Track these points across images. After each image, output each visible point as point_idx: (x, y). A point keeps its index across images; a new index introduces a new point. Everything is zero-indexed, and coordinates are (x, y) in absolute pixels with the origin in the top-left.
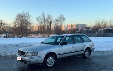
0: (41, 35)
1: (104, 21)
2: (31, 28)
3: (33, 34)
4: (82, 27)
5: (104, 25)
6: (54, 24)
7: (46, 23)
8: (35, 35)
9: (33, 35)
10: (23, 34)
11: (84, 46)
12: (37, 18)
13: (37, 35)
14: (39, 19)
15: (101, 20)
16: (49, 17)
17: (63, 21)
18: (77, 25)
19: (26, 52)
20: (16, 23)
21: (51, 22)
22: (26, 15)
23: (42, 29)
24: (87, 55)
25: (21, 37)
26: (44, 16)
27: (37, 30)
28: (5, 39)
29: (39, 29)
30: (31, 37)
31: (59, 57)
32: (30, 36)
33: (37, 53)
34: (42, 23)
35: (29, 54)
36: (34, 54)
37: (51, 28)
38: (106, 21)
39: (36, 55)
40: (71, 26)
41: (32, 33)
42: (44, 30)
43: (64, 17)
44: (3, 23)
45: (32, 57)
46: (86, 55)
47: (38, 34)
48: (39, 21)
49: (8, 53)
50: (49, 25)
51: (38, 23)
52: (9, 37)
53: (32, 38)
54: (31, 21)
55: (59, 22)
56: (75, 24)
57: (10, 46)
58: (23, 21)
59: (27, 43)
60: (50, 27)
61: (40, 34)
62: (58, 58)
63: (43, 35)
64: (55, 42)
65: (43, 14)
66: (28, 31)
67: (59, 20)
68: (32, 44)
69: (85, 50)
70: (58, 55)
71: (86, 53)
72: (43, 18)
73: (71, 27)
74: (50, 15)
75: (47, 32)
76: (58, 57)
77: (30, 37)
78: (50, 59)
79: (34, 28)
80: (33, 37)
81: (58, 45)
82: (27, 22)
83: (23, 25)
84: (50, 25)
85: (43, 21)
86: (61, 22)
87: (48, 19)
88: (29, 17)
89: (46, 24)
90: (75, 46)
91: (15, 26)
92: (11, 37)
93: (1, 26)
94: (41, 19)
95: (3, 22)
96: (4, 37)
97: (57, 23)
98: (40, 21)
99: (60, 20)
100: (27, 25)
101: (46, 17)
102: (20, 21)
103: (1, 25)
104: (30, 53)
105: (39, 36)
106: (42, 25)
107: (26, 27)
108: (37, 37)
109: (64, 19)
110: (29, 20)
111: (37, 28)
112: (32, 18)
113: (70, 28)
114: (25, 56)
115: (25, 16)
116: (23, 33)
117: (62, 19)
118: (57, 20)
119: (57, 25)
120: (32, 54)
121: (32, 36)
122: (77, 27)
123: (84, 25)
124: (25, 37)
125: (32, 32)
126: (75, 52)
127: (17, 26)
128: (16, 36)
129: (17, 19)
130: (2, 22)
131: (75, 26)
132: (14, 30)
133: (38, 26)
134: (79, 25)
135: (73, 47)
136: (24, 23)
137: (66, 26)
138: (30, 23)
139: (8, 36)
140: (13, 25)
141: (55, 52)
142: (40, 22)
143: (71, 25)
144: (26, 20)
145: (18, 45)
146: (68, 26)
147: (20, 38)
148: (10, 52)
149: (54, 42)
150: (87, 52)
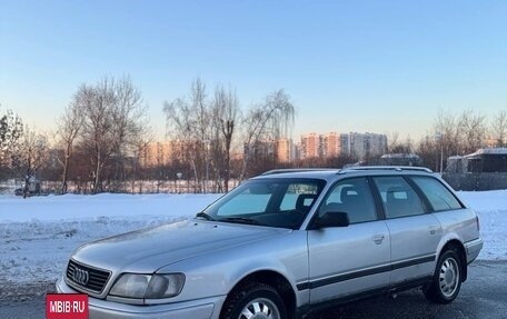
0: (183, 183)
1: (471, 117)
2: (140, 149)
3: (146, 179)
4: (368, 146)
5: (471, 135)
6: (247, 134)
7: (208, 129)
8: (156, 182)
9: (148, 183)
10: (101, 179)
11: (432, 232)
12: (168, 108)
13: (168, 182)
14: (178, 110)
15: (459, 116)
16: (223, 103)
17: (284, 117)
18: (344, 139)
19: (114, 272)
20: (73, 128)
21: (231, 125)
22: (116, 93)
23: (188, 155)
24: (449, 282)
25: (94, 192)
26: (199, 96)
27: (166, 160)
28: (20, 199)
29: (174, 154)
30: (140, 193)
31: (306, 301)
32: (137, 189)
33: (180, 278)
34: (188, 129)
35: (129, 285)
36: (157, 283)
37: (231, 150)
38: (480, 119)
39: (170, 290)
40: (317, 141)
41: (142, 173)
42: (199, 161)
43: (290, 101)
44: (12, 130)
45: (148, 301)
46: (444, 282)
47: (170, 179)
48: (178, 121)
49: (23, 269)
50: (221, 135)
51: (174, 127)
52: (38, 192)
53: (145, 197)
54: (143, 119)
55: (267, 124)
56: (338, 135)
57: (34, 232)
58: (106, 120)
59: (121, 219)
60: (228, 147)
61: (182, 178)
62: (299, 304)
63: (193, 183)
64: (267, 211)
65: (195, 87)
66: (126, 167)
67: (268, 116)
68: (145, 223)
69: (437, 254)
70: (301, 287)
71: (442, 275)
72: (195, 106)
73: (317, 147)
74: (227, 92)
75: (211, 171)
76: (301, 297)
77: (133, 193)
78: (252, 311)
79: (154, 151)
80: (148, 192)
81: (296, 226)
82: (124, 125)
83: (103, 138)
84: (229, 137)
85: (193, 117)
86: (276, 123)
87: (216, 112)
88: (131, 103)
89: (211, 131)
90: (386, 234)
91: (69, 142)
92: (47, 193)
93: (4, 140)
94: (186, 111)
95: (14, 121)
96: (18, 192)
97: (259, 129)
98: (181, 118)
99: (273, 114)
100: (122, 135)
101: (210, 100)
102: (89, 121)
103: (3, 137)
104: (136, 280)
105: (176, 186)
106: (192, 138)
107: (116, 148)
108: (166, 192)
109: (288, 109)
110: (130, 116)
111: (167, 151)
112: (143, 105)
113: (313, 152)
114: (104, 299)
115: (111, 99)
116: (103, 171)
117: (281, 108)
118: (258, 116)
119: (257, 137)
120: (150, 287)
121: (144, 189)
122: (346, 148)
123: (375, 136)
124: (112, 192)
125: (142, 170)
126: (392, 268)
127: (77, 141)
128: (73, 188)
129: (78, 112)
130: (8, 121)
131: (338, 144)
132: (63, 159)
133: (173, 144)
134: (355, 137)
135: (379, 242)
136: (106, 127)
137: (297, 141)
138: (135, 131)
139: (32, 188)
140: (59, 138)
141: (282, 270)
142: (183, 124)
143: (321, 138)
144: (118, 117)
145: (74, 227)
146: (303, 141)
147: (89, 196)
148: (33, 268)
149: (264, 210)
150: (447, 267)
